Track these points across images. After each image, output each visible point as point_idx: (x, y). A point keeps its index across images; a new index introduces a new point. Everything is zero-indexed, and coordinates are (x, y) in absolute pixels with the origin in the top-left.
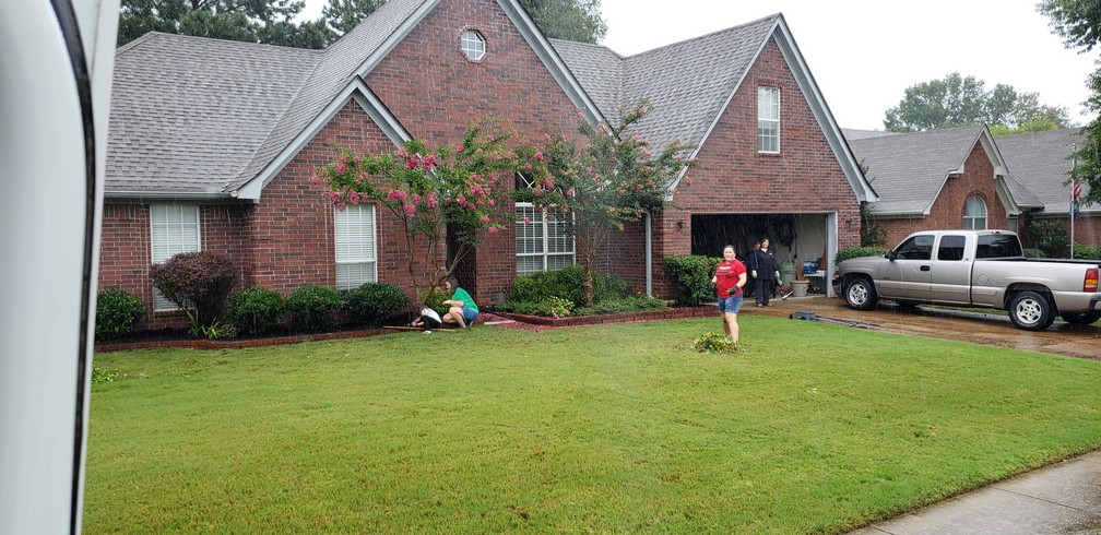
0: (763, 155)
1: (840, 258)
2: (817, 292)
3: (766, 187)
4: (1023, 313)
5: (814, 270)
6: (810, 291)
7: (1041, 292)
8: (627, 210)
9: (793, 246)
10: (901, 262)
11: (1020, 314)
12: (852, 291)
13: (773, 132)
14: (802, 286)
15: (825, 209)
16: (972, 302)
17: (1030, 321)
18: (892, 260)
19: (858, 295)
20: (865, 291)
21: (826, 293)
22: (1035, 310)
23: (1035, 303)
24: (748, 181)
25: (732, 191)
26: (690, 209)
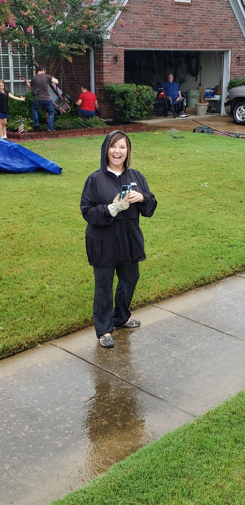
0: (179, 3)
1: (232, 85)
2: (214, 112)
3: (180, 29)
5: (213, 95)
6: (209, 111)
8: (75, 46)
9: (199, 76)
14: (203, 107)
15: (222, 48)
19: (242, 114)
21: (220, 112)
24: (167, 24)
25: (155, 32)
26: (123, 46)
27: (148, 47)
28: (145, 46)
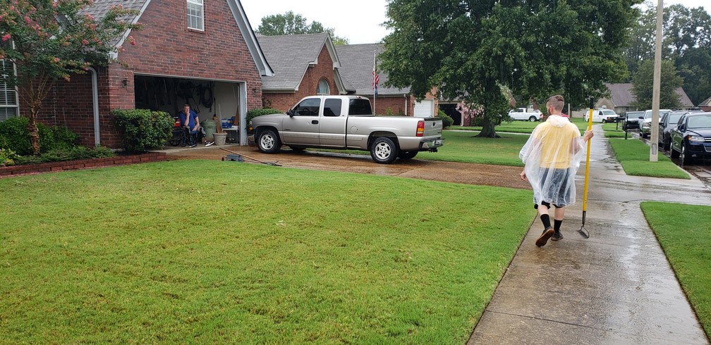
0: (192, 31)
1: (250, 116)
2: (232, 142)
3: (194, 57)
4: (379, 152)
5: (230, 125)
6: (228, 141)
7: (391, 138)
9: (213, 107)
10: (298, 118)
11: (377, 153)
12: (262, 139)
13: (199, 13)
14: (222, 137)
15: (237, 79)
16: (346, 146)
17: (384, 157)
18: (291, 116)
19: (267, 142)
20: (272, 139)
21: (239, 143)
22: (387, 149)
23: (386, 145)
24: (181, 51)
25: (168, 58)
26: (133, 69)
27: (161, 72)
28: (158, 72)
